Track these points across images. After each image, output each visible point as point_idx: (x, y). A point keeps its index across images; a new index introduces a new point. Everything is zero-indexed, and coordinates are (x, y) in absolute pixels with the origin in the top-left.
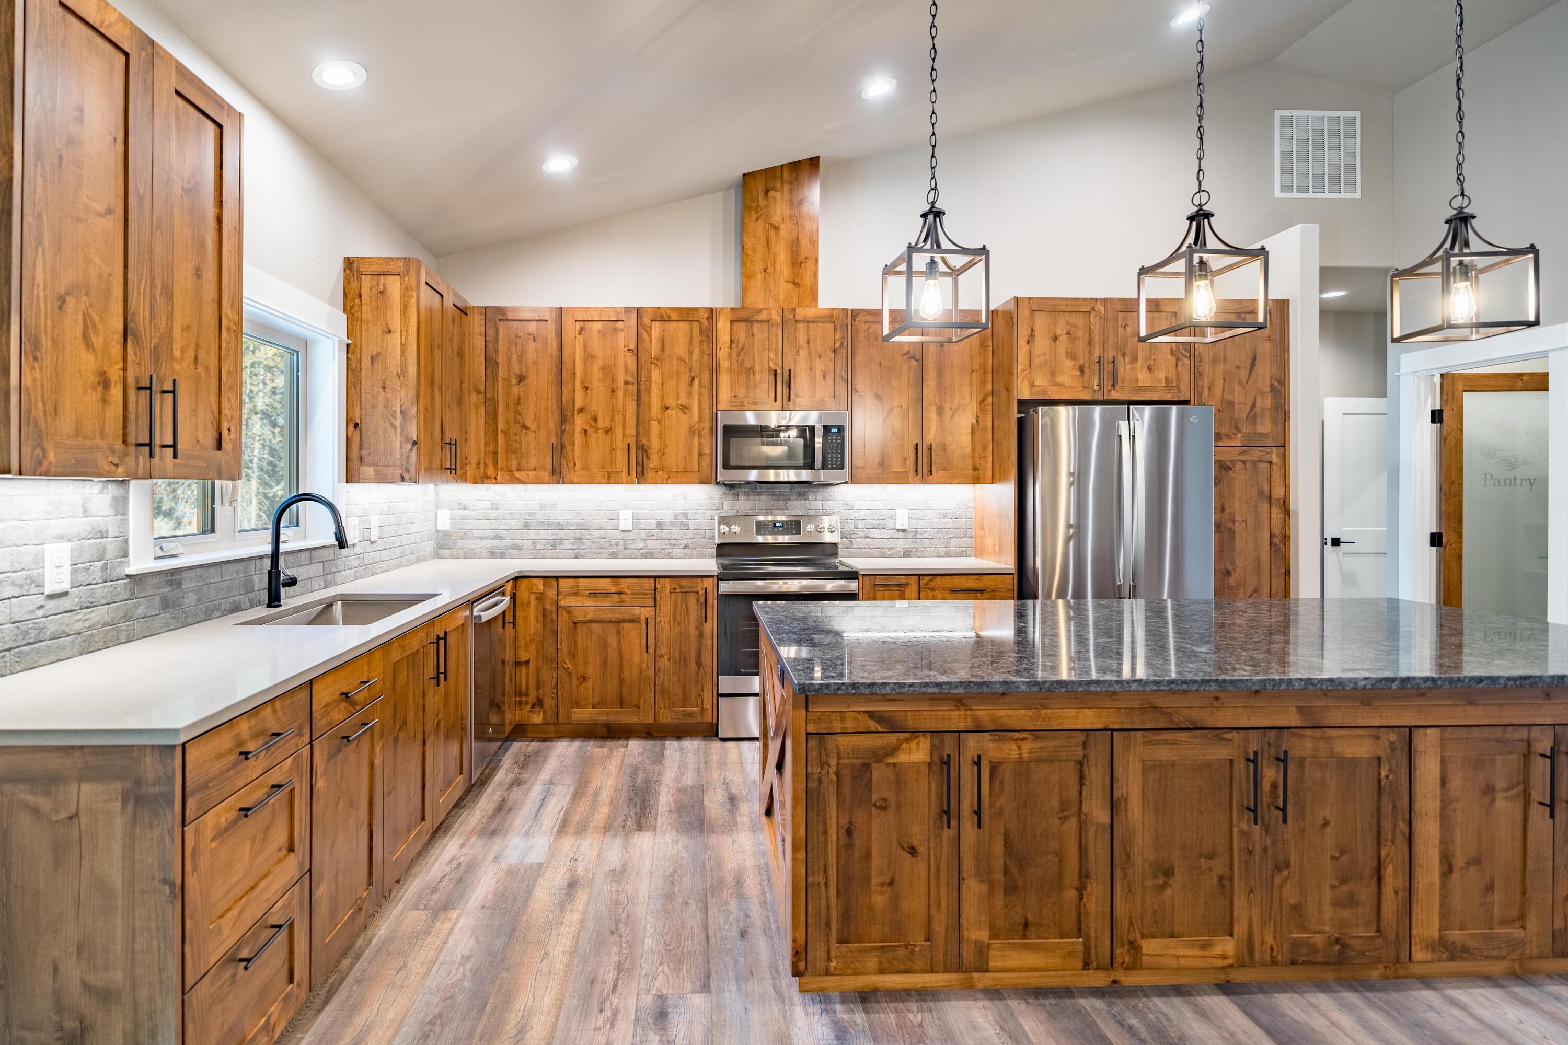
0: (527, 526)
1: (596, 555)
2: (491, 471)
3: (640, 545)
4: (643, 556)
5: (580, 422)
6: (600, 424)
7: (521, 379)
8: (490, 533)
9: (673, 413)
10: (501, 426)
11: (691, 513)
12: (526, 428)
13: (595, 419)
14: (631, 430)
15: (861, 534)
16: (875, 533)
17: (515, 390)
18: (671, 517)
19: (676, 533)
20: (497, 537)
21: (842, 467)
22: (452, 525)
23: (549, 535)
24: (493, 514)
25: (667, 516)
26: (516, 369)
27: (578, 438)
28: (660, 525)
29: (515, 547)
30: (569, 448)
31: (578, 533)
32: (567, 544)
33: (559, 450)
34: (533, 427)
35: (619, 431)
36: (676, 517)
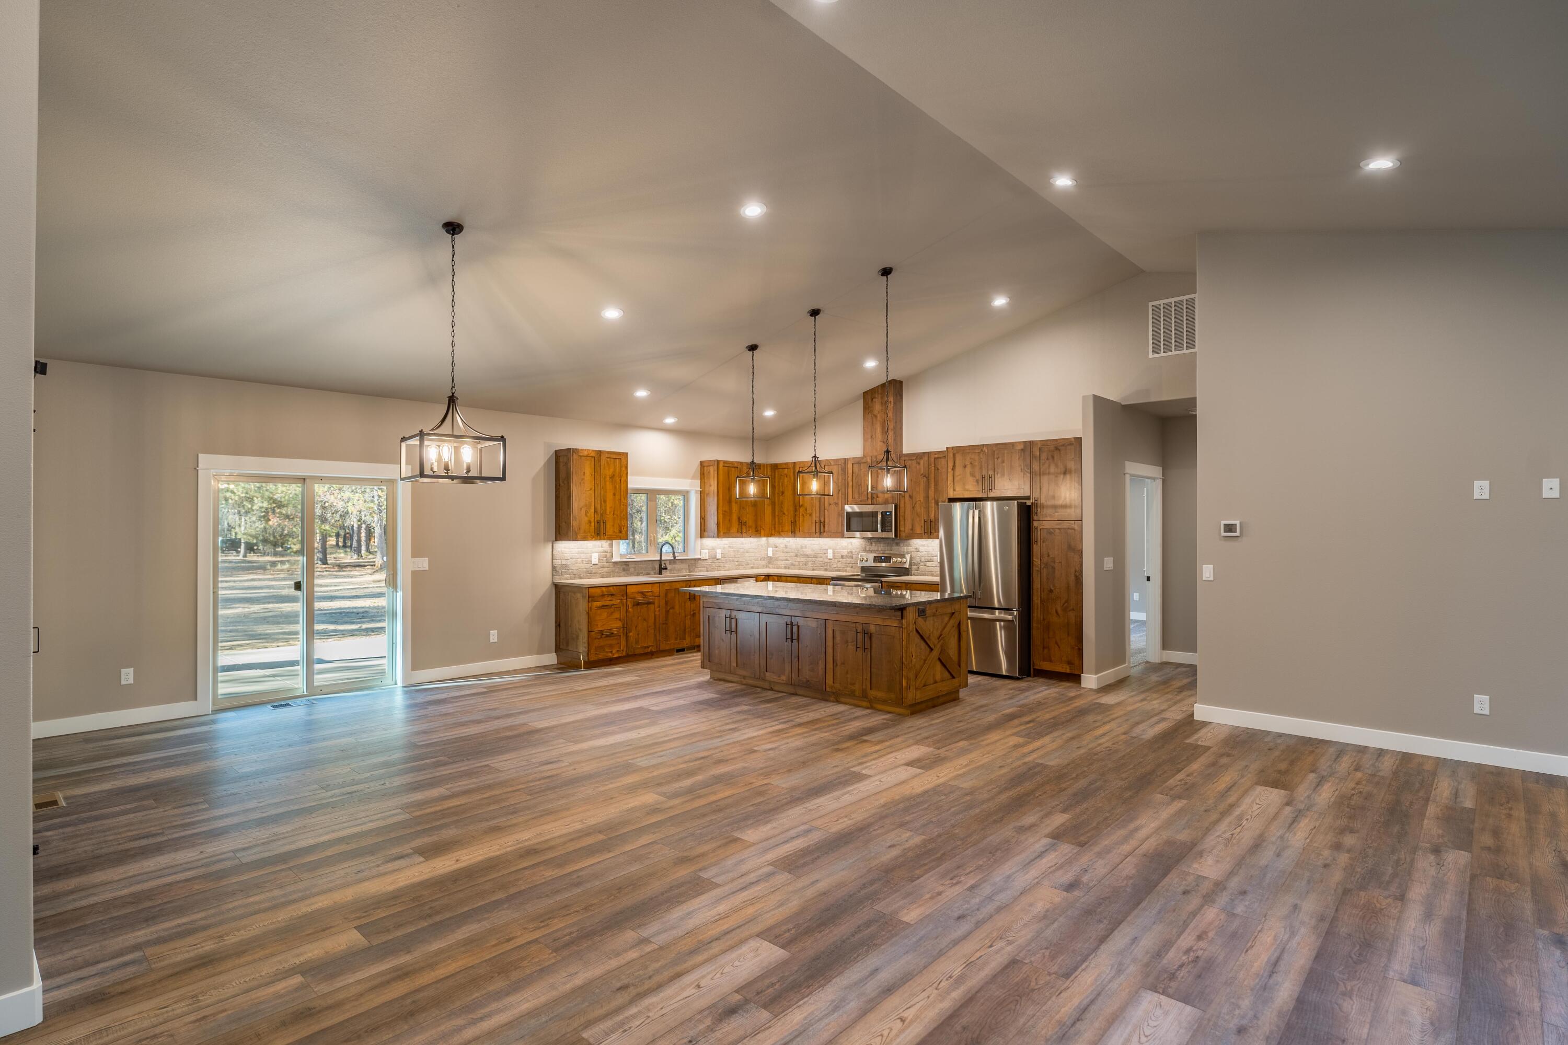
0: (796, 556)
1: (820, 570)
2: (773, 533)
3: (835, 566)
4: (836, 571)
5: (801, 510)
6: (808, 512)
7: (783, 493)
8: (784, 558)
9: (833, 507)
10: (776, 513)
11: (854, 551)
12: (784, 514)
13: (806, 510)
14: (818, 515)
15: (923, 564)
16: (929, 564)
17: (781, 498)
18: (846, 553)
19: (848, 560)
20: (787, 560)
21: (891, 531)
22: (773, 554)
23: (803, 560)
24: (785, 550)
25: (845, 552)
26: (781, 489)
27: (801, 517)
28: (842, 557)
29: (792, 564)
30: (797, 522)
31: (814, 559)
32: (810, 564)
33: (794, 523)
34: (786, 514)
35: (814, 515)
36: (848, 553)
